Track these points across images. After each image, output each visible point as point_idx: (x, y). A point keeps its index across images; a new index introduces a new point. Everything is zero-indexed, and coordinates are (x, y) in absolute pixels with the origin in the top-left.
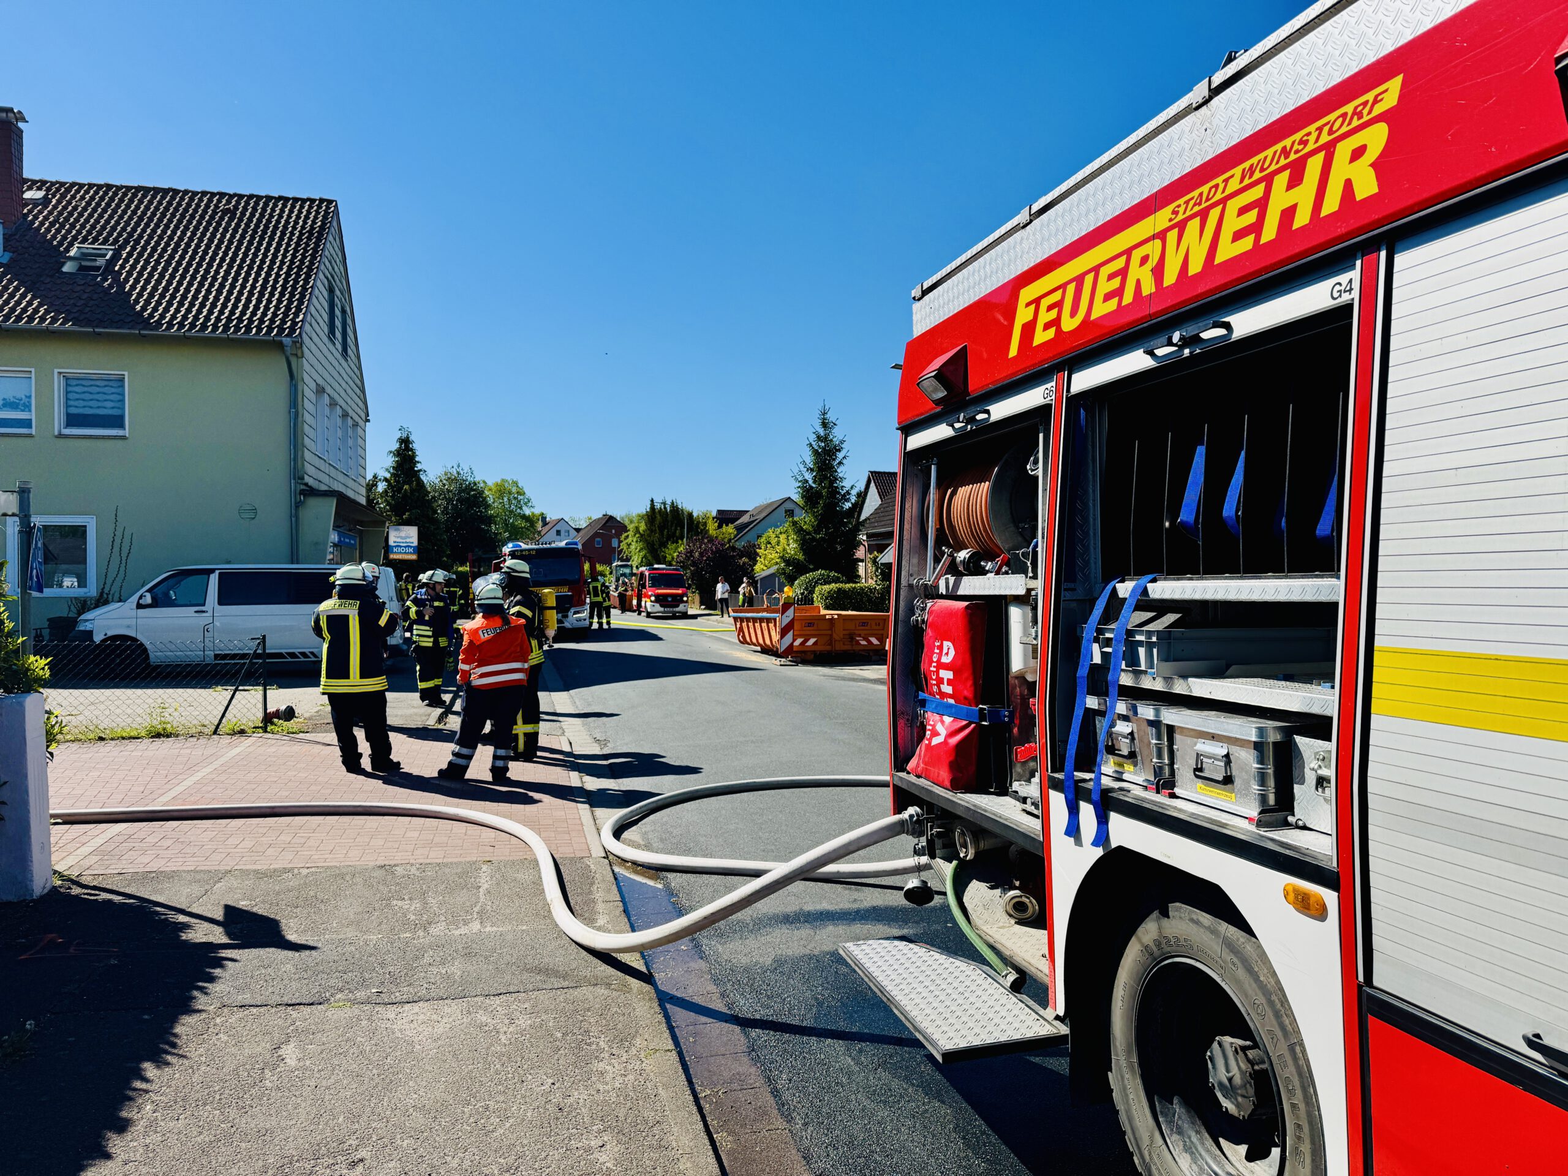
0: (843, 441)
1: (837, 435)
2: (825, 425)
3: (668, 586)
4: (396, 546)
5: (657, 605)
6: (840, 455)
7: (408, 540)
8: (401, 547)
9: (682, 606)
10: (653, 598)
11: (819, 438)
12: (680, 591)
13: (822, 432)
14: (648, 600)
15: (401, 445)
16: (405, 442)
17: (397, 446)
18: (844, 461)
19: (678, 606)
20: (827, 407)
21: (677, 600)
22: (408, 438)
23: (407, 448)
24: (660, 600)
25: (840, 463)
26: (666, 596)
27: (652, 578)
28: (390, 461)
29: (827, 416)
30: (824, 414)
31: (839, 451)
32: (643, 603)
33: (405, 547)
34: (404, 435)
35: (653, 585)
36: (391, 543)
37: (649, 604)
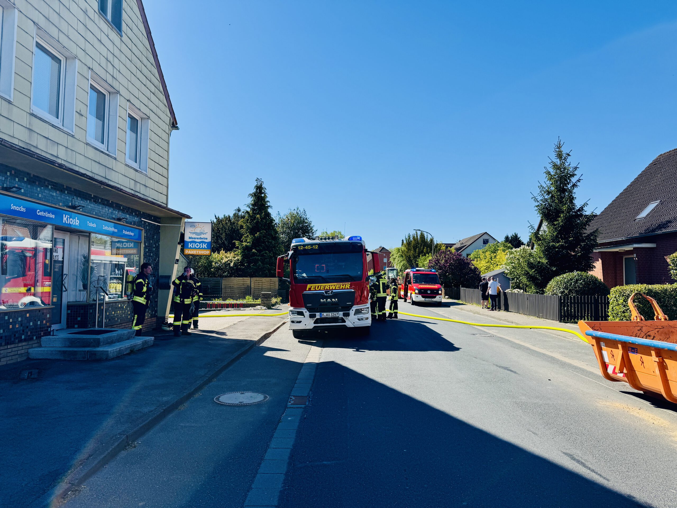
0: (576, 168)
1: (571, 162)
2: (560, 156)
3: (427, 282)
4: (191, 242)
5: (420, 296)
6: (574, 180)
7: (202, 236)
8: (195, 242)
9: (438, 297)
10: (417, 291)
11: (555, 166)
12: (436, 287)
13: (558, 162)
14: (414, 293)
15: (257, 190)
16: (260, 189)
17: (255, 190)
18: (578, 184)
19: (435, 297)
20: (562, 143)
21: (435, 293)
22: (261, 185)
23: (261, 193)
24: (422, 292)
25: (574, 186)
26: (426, 290)
27: (415, 277)
28: (250, 200)
29: (562, 149)
30: (559, 148)
31: (573, 175)
32: (409, 294)
33: (200, 243)
34: (259, 184)
35: (416, 282)
36: (187, 239)
37: (413, 295)
